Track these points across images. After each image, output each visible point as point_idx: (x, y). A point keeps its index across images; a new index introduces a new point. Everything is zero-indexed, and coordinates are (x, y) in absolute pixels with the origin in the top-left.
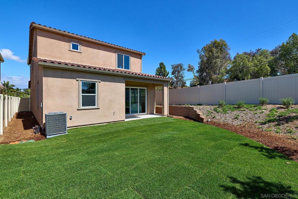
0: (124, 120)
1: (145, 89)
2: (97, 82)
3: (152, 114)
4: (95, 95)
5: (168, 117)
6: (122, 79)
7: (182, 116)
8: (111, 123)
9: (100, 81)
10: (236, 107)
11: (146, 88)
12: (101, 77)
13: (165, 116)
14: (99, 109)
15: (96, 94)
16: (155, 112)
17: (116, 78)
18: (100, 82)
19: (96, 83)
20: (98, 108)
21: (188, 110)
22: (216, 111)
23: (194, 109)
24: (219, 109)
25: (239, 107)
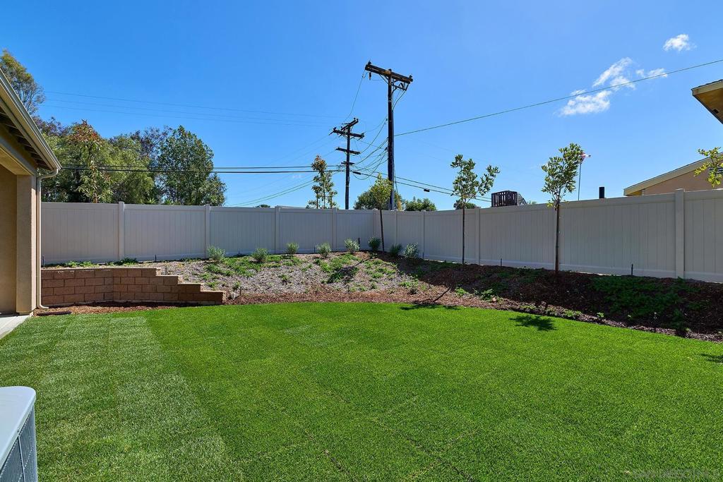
10: (254, 260)
13: (31, 315)
21: (109, 281)
22: (220, 272)
23: (158, 274)
24: (220, 267)
25: (259, 261)
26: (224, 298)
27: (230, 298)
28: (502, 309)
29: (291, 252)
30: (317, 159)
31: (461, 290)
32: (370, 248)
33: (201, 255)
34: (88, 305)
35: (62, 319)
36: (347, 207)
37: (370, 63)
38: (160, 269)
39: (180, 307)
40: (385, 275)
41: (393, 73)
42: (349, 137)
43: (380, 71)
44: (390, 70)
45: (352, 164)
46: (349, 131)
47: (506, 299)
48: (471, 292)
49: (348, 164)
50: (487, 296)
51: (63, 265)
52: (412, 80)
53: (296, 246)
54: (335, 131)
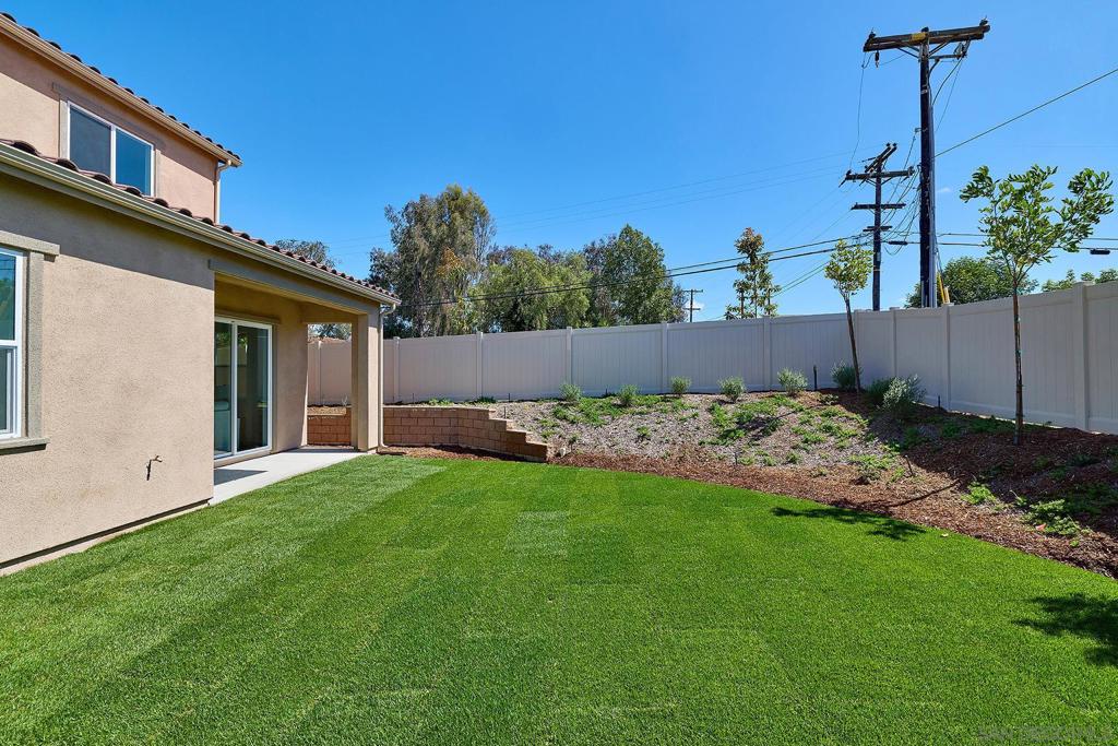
0: (205, 501)
1: (267, 331)
2: (26, 252)
3: (294, 448)
4: (11, 349)
5: (381, 454)
6: (198, 262)
7: (427, 446)
8: (131, 530)
9: (54, 248)
10: (619, 403)
11: (269, 327)
12: (59, 219)
13: (370, 453)
14: (42, 447)
15: (18, 342)
16: (304, 441)
17: (168, 253)
18: (50, 257)
19: (20, 260)
20: (32, 440)
21: (454, 422)
22: (565, 418)
23: (491, 416)
24: (571, 413)
25: (626, 403)
26: (550, 454)
27: (558, 455)
28: (1071, 560)
29: (679, 391)
30: (746, 234)
31: (982, 491)
32: (835, 385)
33: (558, 394)
34: (435, 448)
35: (396, 460)
36: (876, 306)
37: (872, 36)
38: (495, 412)
39: (504, 459)
40: (832, 439)
41: (933, 34)
42: (879, 182)
43: (897, 42)
44: (926, 30)
45: (886, 228)
46: (879, 170)
47: (1102, 535)
48: (1008, 499)
49: (877, 230)
50: (1044, 517)
51: (427, 403)
52: (987, 29)
53: (688, 383)
54: (849, 177)
